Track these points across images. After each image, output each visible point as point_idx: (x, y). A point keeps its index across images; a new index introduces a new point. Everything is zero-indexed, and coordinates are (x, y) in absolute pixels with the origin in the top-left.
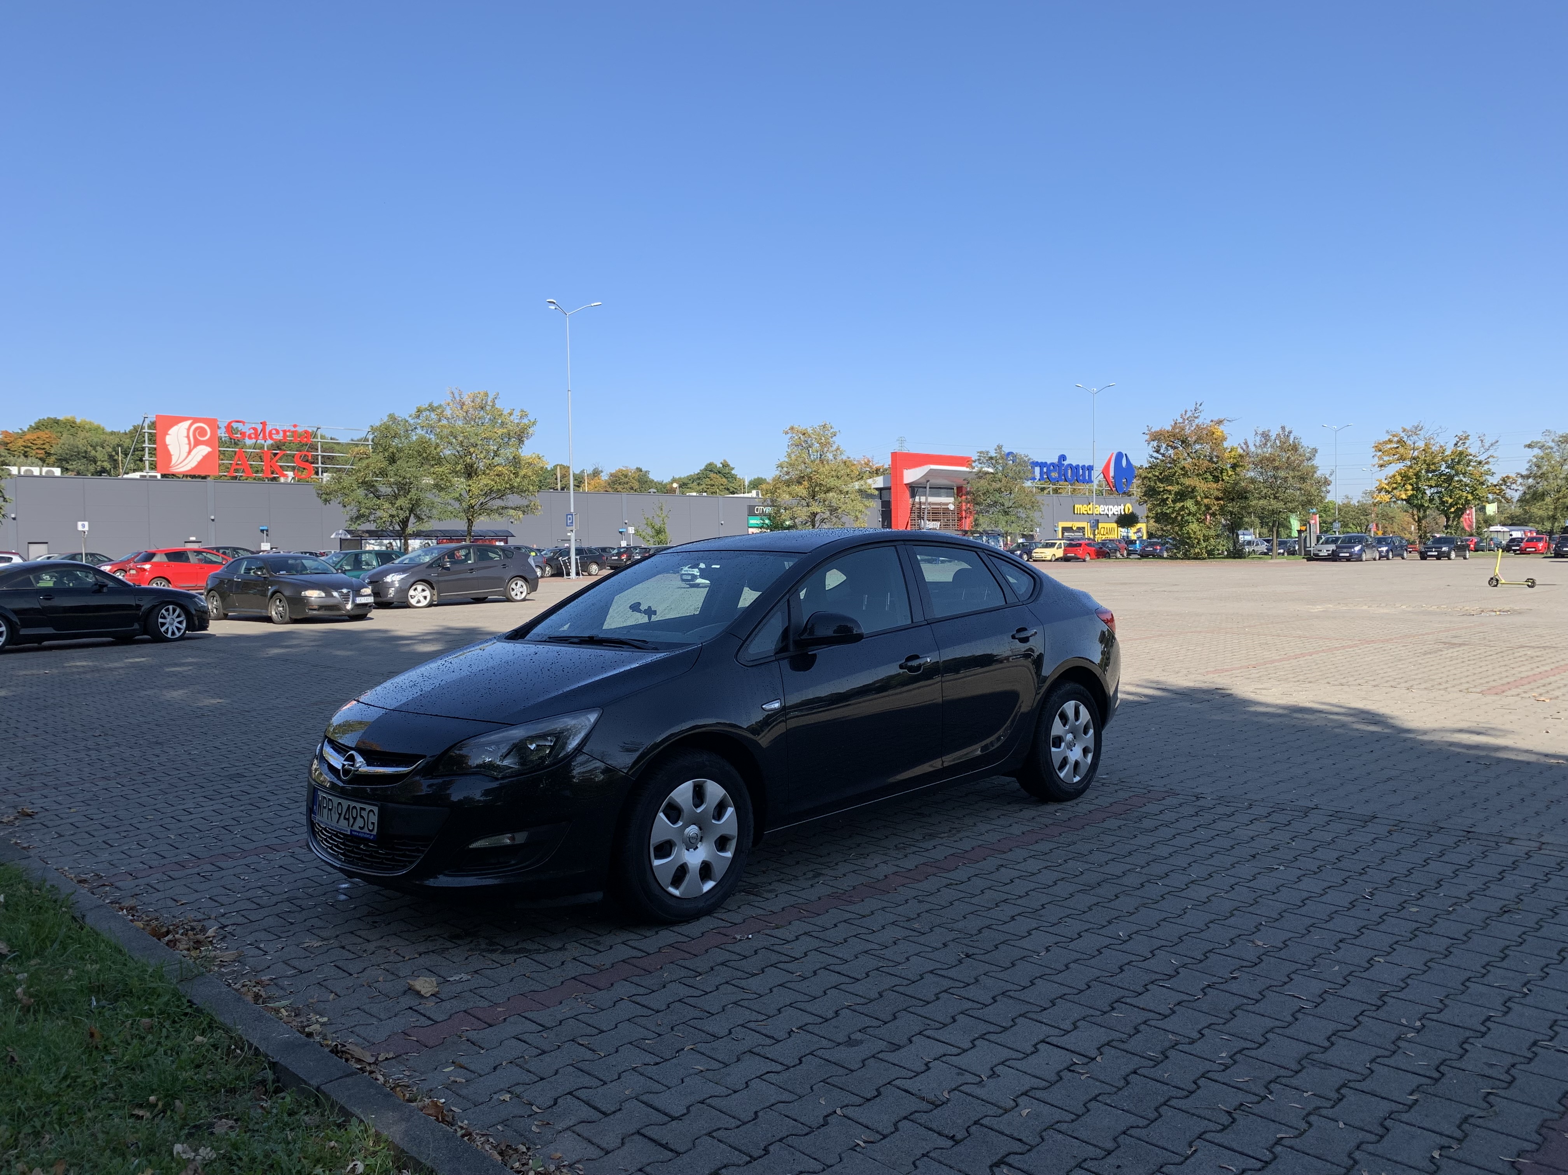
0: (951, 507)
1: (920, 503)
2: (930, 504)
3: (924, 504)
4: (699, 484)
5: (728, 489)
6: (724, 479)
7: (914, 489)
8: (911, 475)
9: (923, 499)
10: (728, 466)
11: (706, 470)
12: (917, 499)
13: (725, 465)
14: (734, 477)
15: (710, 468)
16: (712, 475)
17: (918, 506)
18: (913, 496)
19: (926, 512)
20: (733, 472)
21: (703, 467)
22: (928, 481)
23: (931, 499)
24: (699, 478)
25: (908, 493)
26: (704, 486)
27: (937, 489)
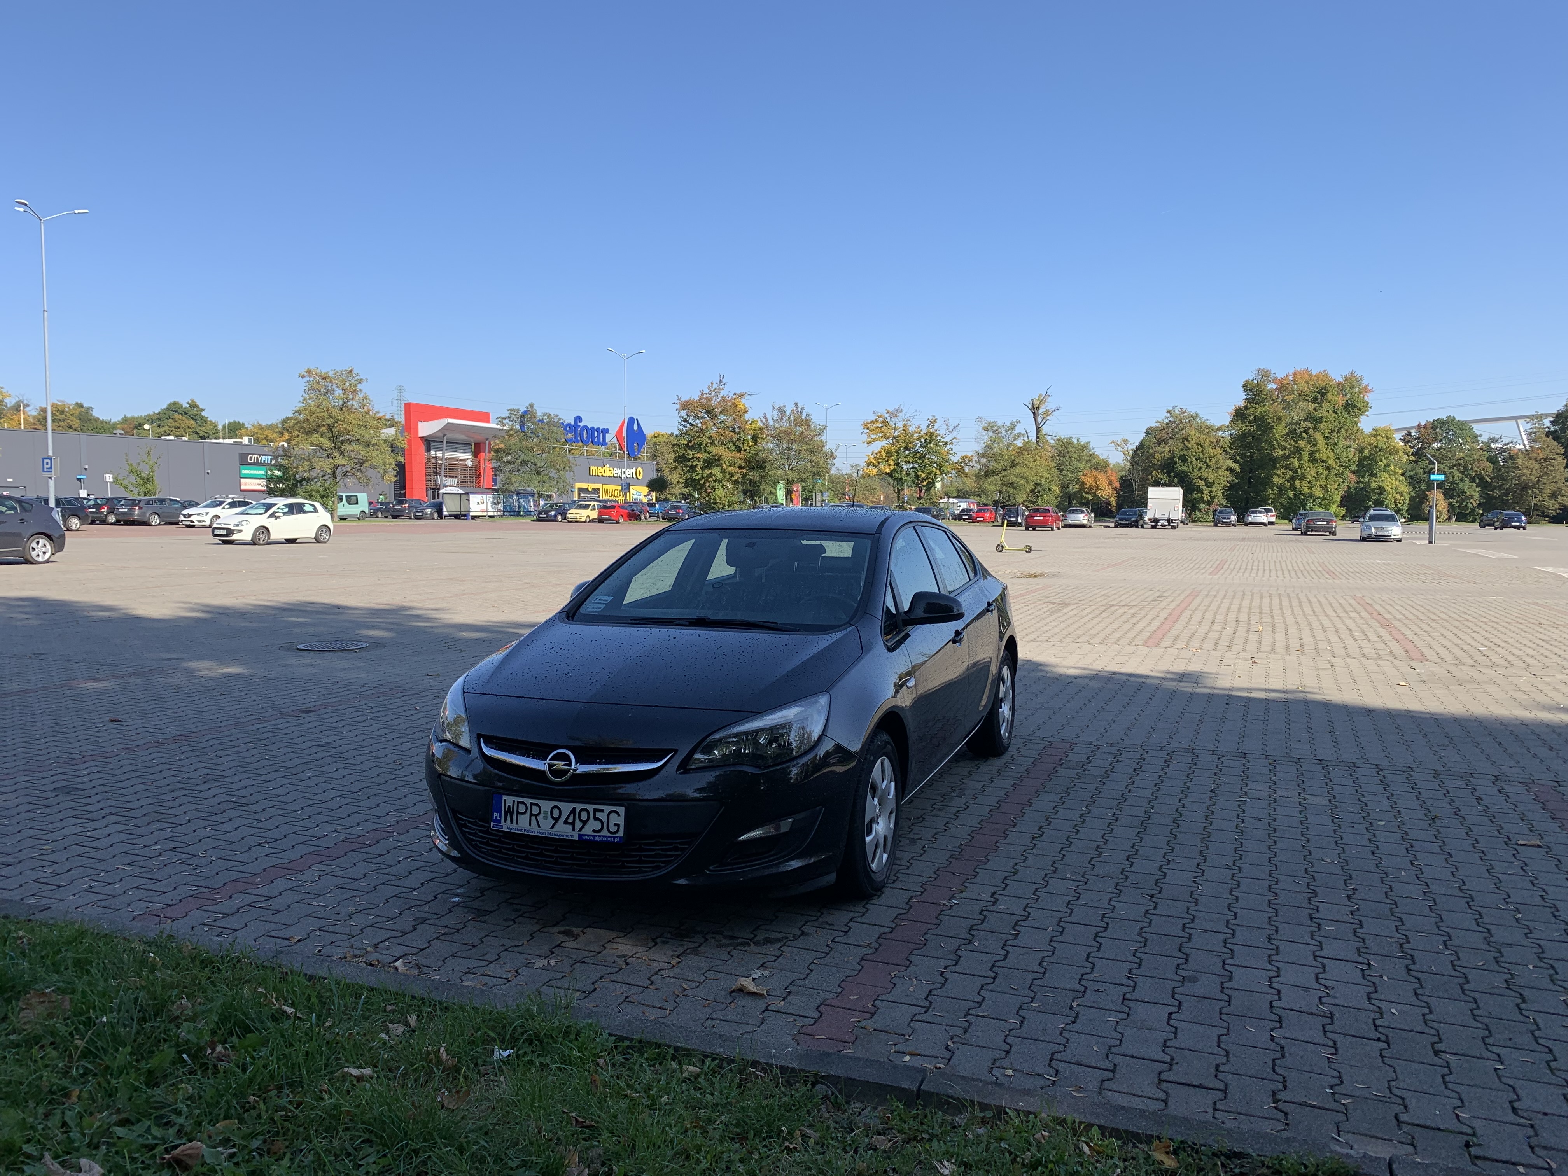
0: (469, 463)
1: (436, 458)
2: (446, 459)
3: (441, 459)
4: (159, 426)
5: (197, 433)
6: (192, 422)
7: (429, 442)
8: (426, 428)
9: (439, 454)
10: (197, 406)
11: (168, 409)
12: (433, 453)
13: (193, 405)
14: (204, 420)
15: (174, 408)
16: (176, 416)
17: (434, 461)
18: (428, 450)
19: (443, 467)
20: (203, 413)
21: (165, 406)
22: (445, 435)
23: (448, 455)
24: (160, 419)
25: (423, 448)
26: (166, 428)
27: (455, 445)
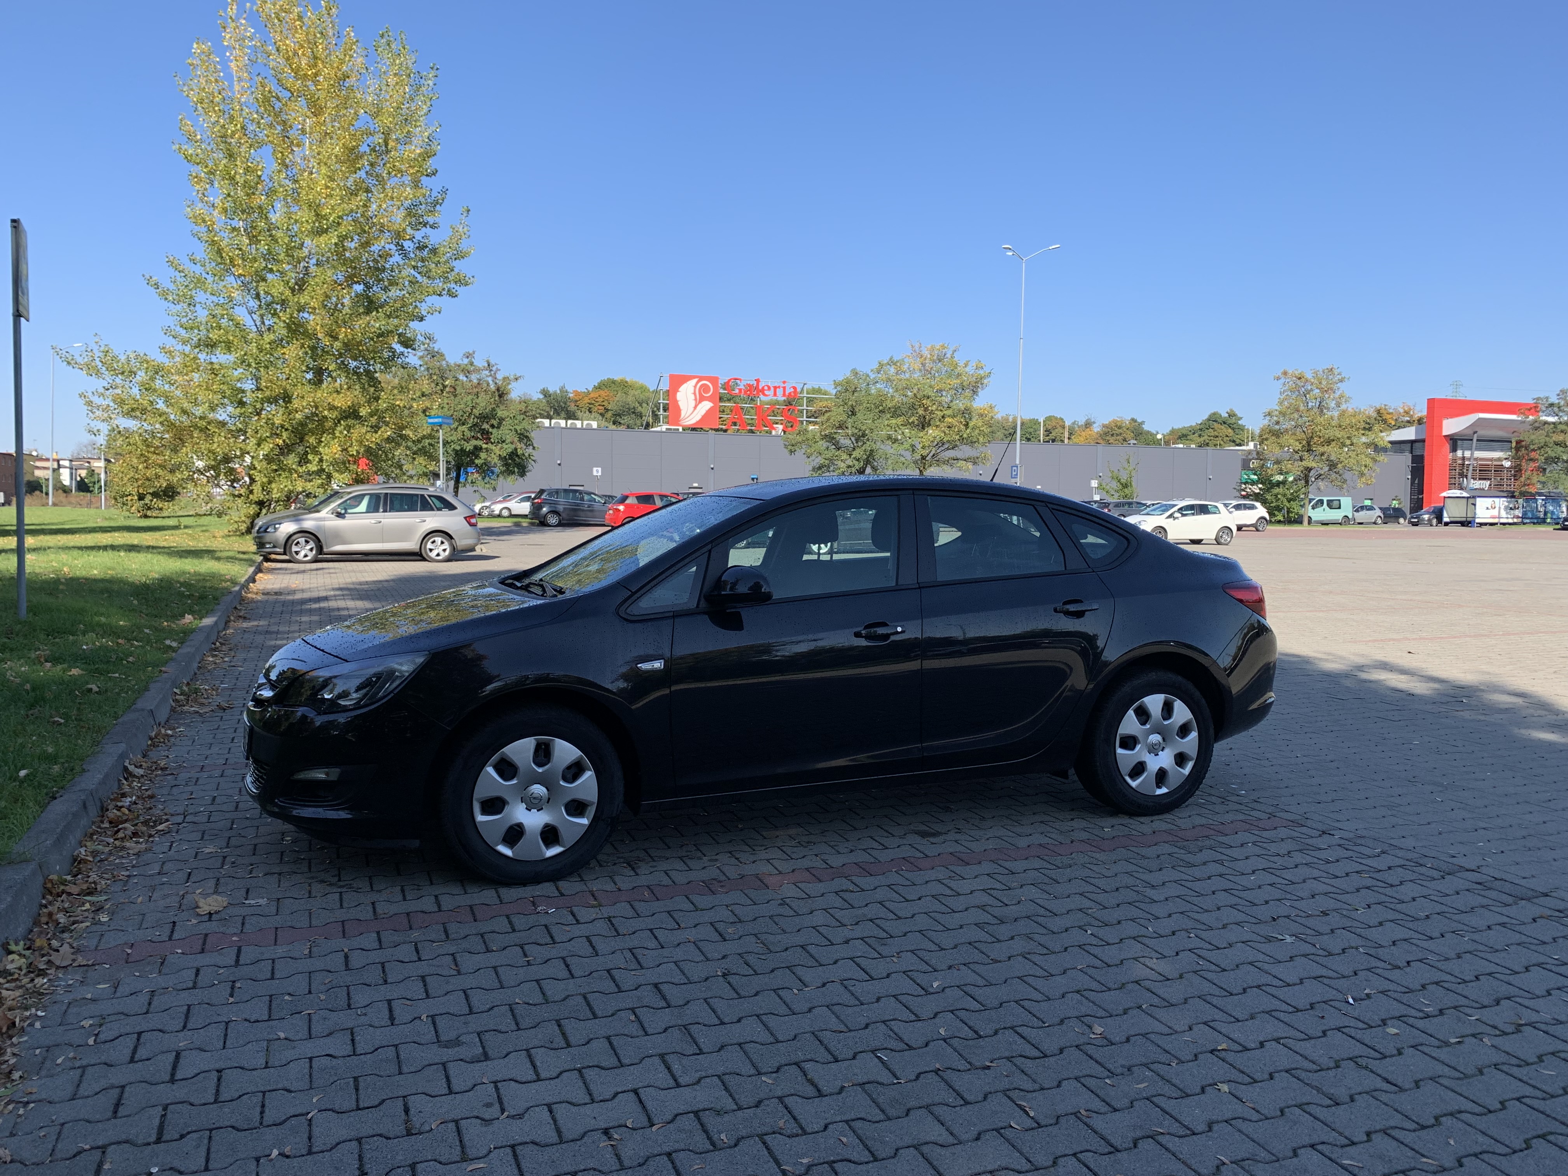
0: (1507, 464)
1: (1463, 458)
2: (1476, 459)
3: (1469, 459)
4: (1200, 436)
5: (1234, 441)
6: (1230, 430)
7: (1454, 441)
8: (1452, 426)
9: (1467, 454)
10: (1235, 415)
11: (1209, 420)
12: (1459, 453)
13: (1231, 415)
14: (1242, 429)
15: (1214, 419)
16: (1216, 425)
17: (1460, 462)
18: (1454, 450)
19: (1471, 468)
20: (1240, 422)
21: (1206, 417)
22: (1475, 432)
23: (1478, 454)
24: (1201, 430)
25: (1447, 447)
26: (1206, 437)
27: (1488, 442)
